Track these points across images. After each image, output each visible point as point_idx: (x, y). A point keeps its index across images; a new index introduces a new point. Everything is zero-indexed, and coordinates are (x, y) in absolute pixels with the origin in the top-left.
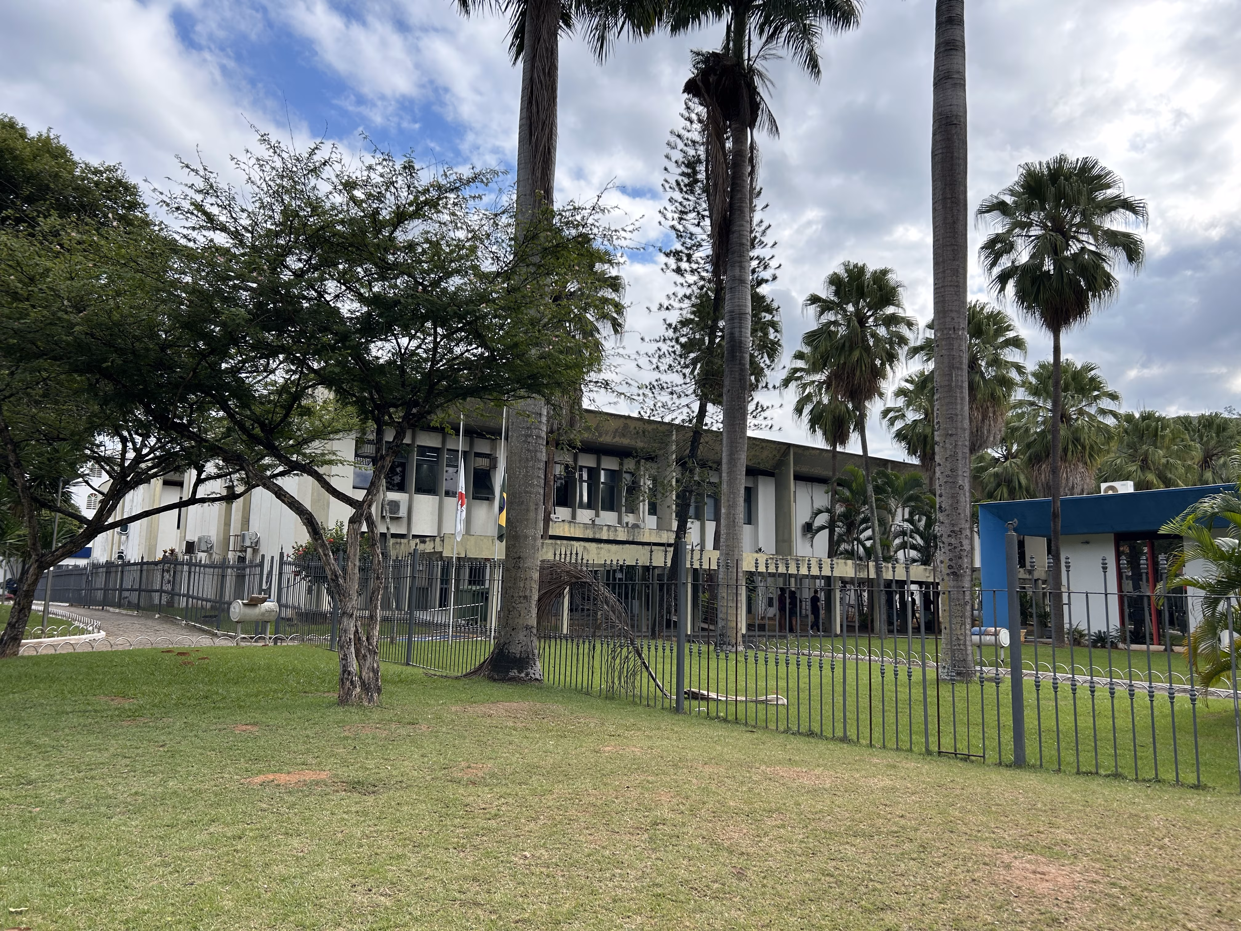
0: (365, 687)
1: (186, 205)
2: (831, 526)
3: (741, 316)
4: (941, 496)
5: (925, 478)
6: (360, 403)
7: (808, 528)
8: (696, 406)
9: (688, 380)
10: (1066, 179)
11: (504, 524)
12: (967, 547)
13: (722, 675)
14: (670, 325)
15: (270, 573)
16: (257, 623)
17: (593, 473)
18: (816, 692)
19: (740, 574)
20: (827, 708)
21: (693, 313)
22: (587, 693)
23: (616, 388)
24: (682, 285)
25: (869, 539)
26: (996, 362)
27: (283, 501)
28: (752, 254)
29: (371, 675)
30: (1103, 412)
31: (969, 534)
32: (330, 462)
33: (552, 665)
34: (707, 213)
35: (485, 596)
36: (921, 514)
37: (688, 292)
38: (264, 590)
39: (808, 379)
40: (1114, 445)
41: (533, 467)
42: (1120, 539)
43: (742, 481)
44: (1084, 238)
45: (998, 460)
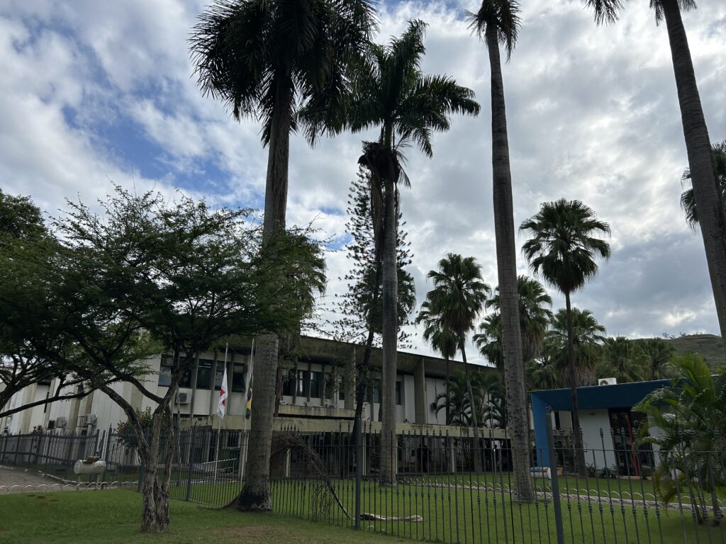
0: (159, 519)
1: (69, 225)
2: (447, 405)
3: (392, 283)
4: (508, 389)
5: (500, 377)
6: (166, 339)
7: (434, 407)
8: (367, 334)
9: (362, 319)
10: (566, 211)
11: (250, 408)
12: (525, 419)
13: (384, 503)
14: (352, 287)
15: (102, 441)
16: (91, 474)
17: (306, 374)
18: (440, 513)
19: (394, 437)
20: (447, 523)
21: (364, 280)
22: (301, 518)
23: (320, 328)
24: (358, 265)
25: (469, 413)
26: (536, 309)
27: (114, 400)
28: (397, 249)
29: (163, 511)
30: (597, 338)
31: (525, 411)
32: (145, 373)
33: (278, 499)
34: (372, 226)
35: (237, 454)
36: (499, 397)
37: (362, 269)
38: (97, 453)
39: (431, 318)
40: (604, 357)
41: (269, 375)
42: (611, 411)
43: (395, 378)
44: (578, 242)
45: (540, 365)
